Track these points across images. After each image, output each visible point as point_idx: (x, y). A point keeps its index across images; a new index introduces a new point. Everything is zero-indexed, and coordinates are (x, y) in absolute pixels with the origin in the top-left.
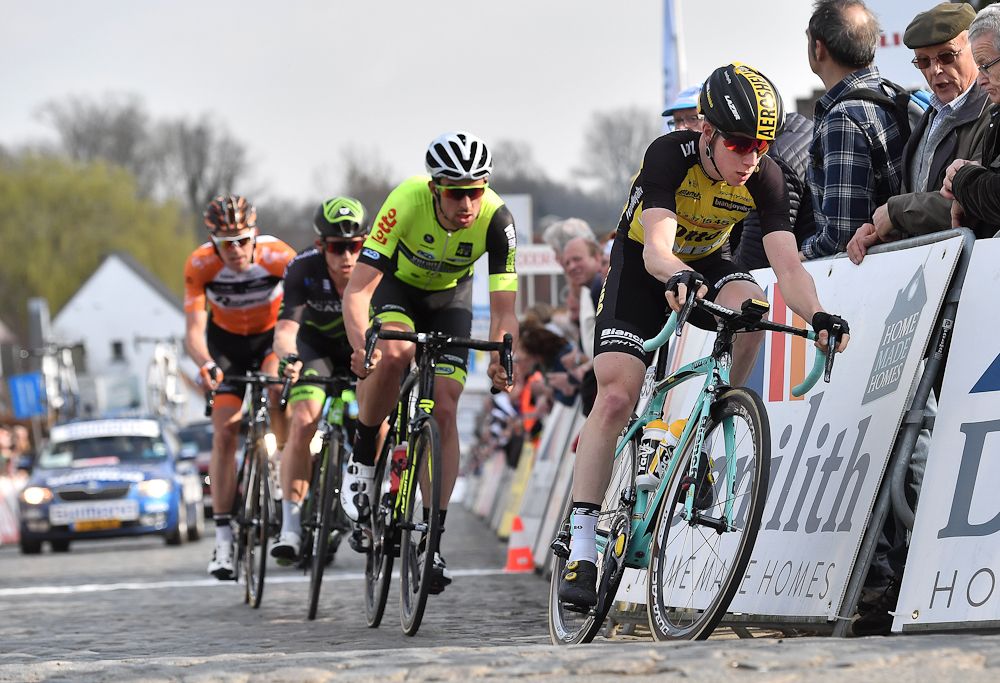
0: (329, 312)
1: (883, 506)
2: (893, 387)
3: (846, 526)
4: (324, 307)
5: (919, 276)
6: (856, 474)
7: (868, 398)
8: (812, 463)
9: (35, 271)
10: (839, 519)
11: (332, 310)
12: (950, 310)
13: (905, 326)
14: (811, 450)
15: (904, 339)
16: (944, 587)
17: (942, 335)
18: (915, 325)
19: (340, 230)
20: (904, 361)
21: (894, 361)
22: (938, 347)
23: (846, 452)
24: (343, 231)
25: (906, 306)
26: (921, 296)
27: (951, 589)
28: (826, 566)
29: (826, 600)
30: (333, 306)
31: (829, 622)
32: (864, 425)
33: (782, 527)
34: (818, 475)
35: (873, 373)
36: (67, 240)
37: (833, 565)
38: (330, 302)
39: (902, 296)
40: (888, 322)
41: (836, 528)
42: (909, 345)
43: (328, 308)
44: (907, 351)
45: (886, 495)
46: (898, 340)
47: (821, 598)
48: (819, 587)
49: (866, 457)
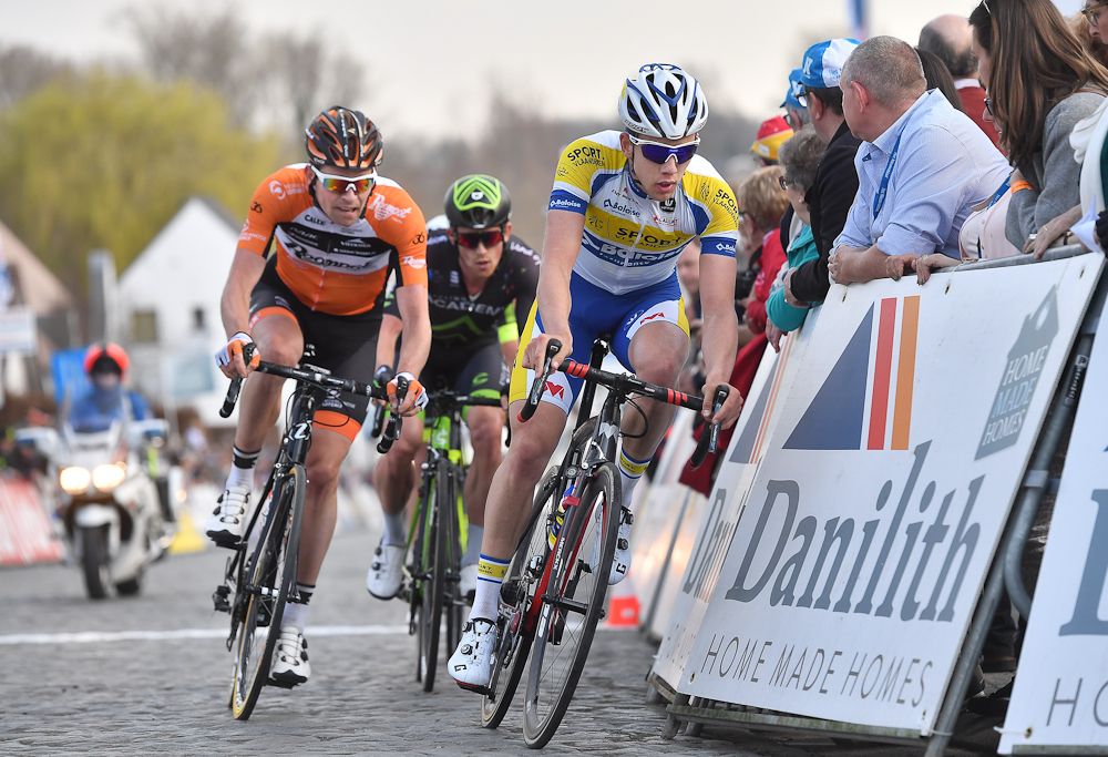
0: (453, 310)
1: (994, 591)
2: (1011, 440)
3: (947, 615)
4: (448, 303)
5: (1051, 299)
6: (962, 549)
7: (984, 451)
8: (913, 530)
9: (101, 217)
10: (940, 606)
11: (456, 307)
12: (1085, 344)
13: (1030, 361)
14: (912, 515)
15: (1028, 378)
16: (1065, 698)
17: (1074, 375)
18: (1043, 362)
19: (470, 219)
20: (1027, 407)
21: (1016, 407)
22: (1069, 390)
23: (953, 519)
24: (474, 221)
25: (1032, 337)
26: (1052, 325)
27: (1074, 702)
28: (923, 663)
29: (920, 709)
30: (458, 303)
31: (922, 737)
32: (975, 486)
33: (874, 610)
34: (919, 546)
35: (990, 421)
36: (141, 181)
37: (930, 664)
38: (457, 299)
39: (1029, 323)
40: (1012, 355)
41: (937, 616)
42: (1034, 386)
43: (452, 305)
44: (1031, 394)
45: (998, 577)
46: (1022, 380)
47: (914, 705)
48: (911, 692)
49: (976, 527)
